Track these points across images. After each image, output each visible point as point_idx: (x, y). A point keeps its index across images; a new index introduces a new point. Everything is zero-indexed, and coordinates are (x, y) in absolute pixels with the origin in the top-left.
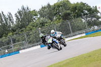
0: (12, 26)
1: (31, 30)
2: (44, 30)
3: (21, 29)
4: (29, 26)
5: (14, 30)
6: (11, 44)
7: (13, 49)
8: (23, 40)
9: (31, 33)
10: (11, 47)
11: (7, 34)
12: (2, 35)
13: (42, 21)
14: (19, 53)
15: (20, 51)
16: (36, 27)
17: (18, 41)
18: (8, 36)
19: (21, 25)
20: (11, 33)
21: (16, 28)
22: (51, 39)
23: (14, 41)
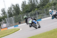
0: (37, 5)
1: (48, 7)
2: (55, 7)
3: (42, 6)
4: (47, 5)
5: (38, 7)
6: (37, 15)
7: (37, 18)
8: (43, 13)
9: (48, 9)
10: (37, 17)
11: (34, 10)
12: (32, 10)
13: (55, 2)
14: (41, 20)
15: (42, 19)
16: (51, 6)
17: (41, 13)
18: (35, 11)
19: (43, 4)
20: (37, 9)
21: (39, 6)
22: (31, 21)
23: (38, 13)
